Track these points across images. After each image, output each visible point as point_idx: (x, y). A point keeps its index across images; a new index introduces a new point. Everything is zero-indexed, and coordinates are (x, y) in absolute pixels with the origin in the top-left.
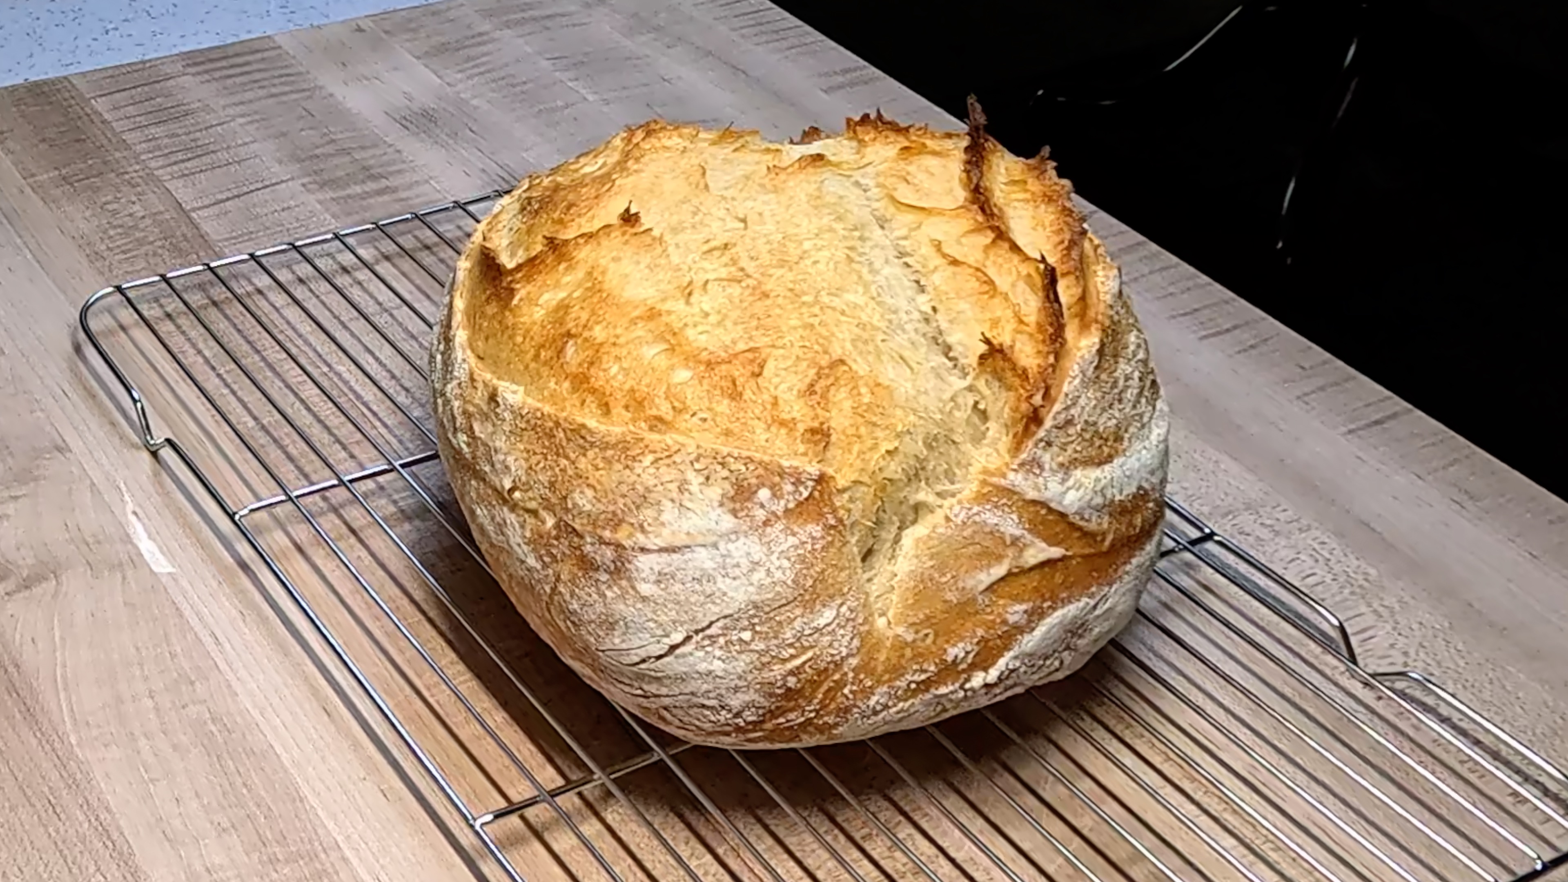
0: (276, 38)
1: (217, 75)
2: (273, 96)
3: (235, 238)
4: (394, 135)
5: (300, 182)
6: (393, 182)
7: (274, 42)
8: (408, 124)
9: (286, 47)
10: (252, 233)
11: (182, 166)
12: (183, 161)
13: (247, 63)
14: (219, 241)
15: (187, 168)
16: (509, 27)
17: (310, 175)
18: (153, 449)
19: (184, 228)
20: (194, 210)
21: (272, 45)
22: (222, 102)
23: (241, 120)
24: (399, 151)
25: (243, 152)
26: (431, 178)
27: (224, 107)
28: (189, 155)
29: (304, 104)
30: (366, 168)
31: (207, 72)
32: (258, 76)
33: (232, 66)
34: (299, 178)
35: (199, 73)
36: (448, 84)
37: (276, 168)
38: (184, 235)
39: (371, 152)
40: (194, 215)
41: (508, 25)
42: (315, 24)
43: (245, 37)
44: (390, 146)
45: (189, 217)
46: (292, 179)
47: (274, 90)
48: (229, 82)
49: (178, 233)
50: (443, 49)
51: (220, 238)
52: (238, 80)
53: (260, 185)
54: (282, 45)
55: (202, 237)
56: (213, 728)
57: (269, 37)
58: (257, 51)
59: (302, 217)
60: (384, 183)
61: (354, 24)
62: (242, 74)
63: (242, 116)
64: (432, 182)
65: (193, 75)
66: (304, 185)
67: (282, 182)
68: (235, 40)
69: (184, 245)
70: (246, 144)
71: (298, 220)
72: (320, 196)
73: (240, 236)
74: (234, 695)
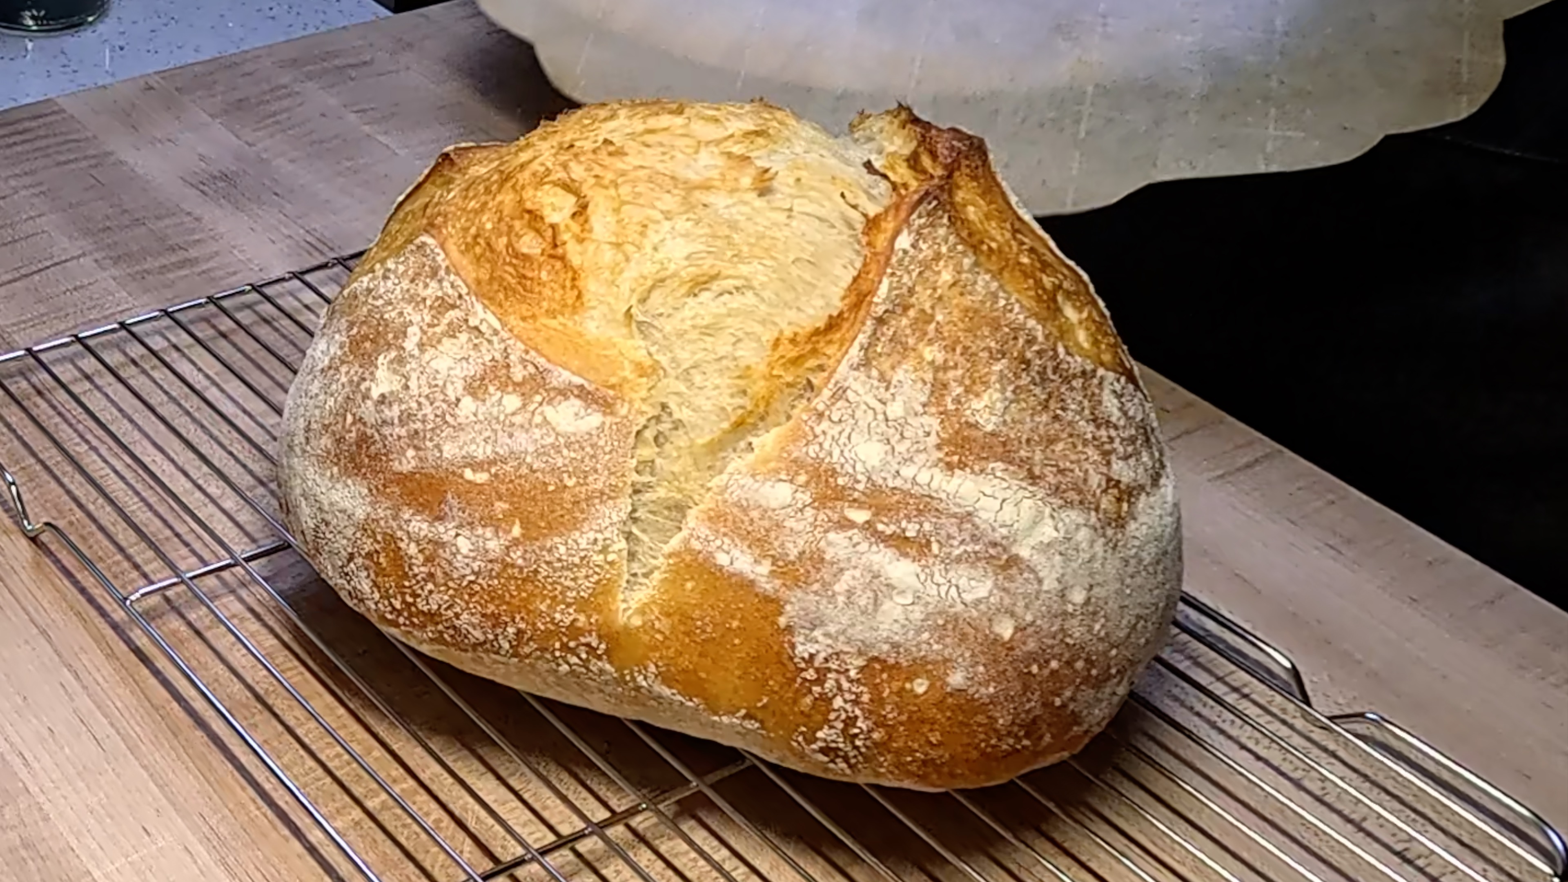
0: (59, 101)
2: (59, 164)
3: (24, 322)
4: (192, 202)
5: (92, 258)
6: (193, 253)
7: (57, 105)
8: (205, 188)
9: (70, 111)
10: (42, 315)
13: (29, 130)
16: (311, 79)
17: (103, 249)
18: (32, 535)
21: (56, 108)
23: (23, 193)
24: (197, 219)
25: (27, 228)
26: (234, 247)
29: (93, 172)
30: (162, 239)
32: (43, 143)
33: (13, 134)
34: (91, 253)
36: (247, 143)
37: (65, 243)
39: (167, 222)
41: (310, 77)
42: (100, 83)
44: (189, 214)
46: (84, 255)
47: (62, 158)
50: (240, 104)
51: (8, 322)
52: (19, 148)
53: (48, 263)
54: (65, 107)
56: (25, 856)
57: (48, 100)
58: (40, 117)
59: (96, 296)
60: (181, 255)
61: (142, 83)
62: (24, 142)
63: (25, 187)
64: (235, 252)
66: (96, 261)
67: (73, 258)
68: (13, 104)
70: (31, 218)
71: (91, 299)
72: (114, 272)
73: (31, 320)
74: (46, 819)
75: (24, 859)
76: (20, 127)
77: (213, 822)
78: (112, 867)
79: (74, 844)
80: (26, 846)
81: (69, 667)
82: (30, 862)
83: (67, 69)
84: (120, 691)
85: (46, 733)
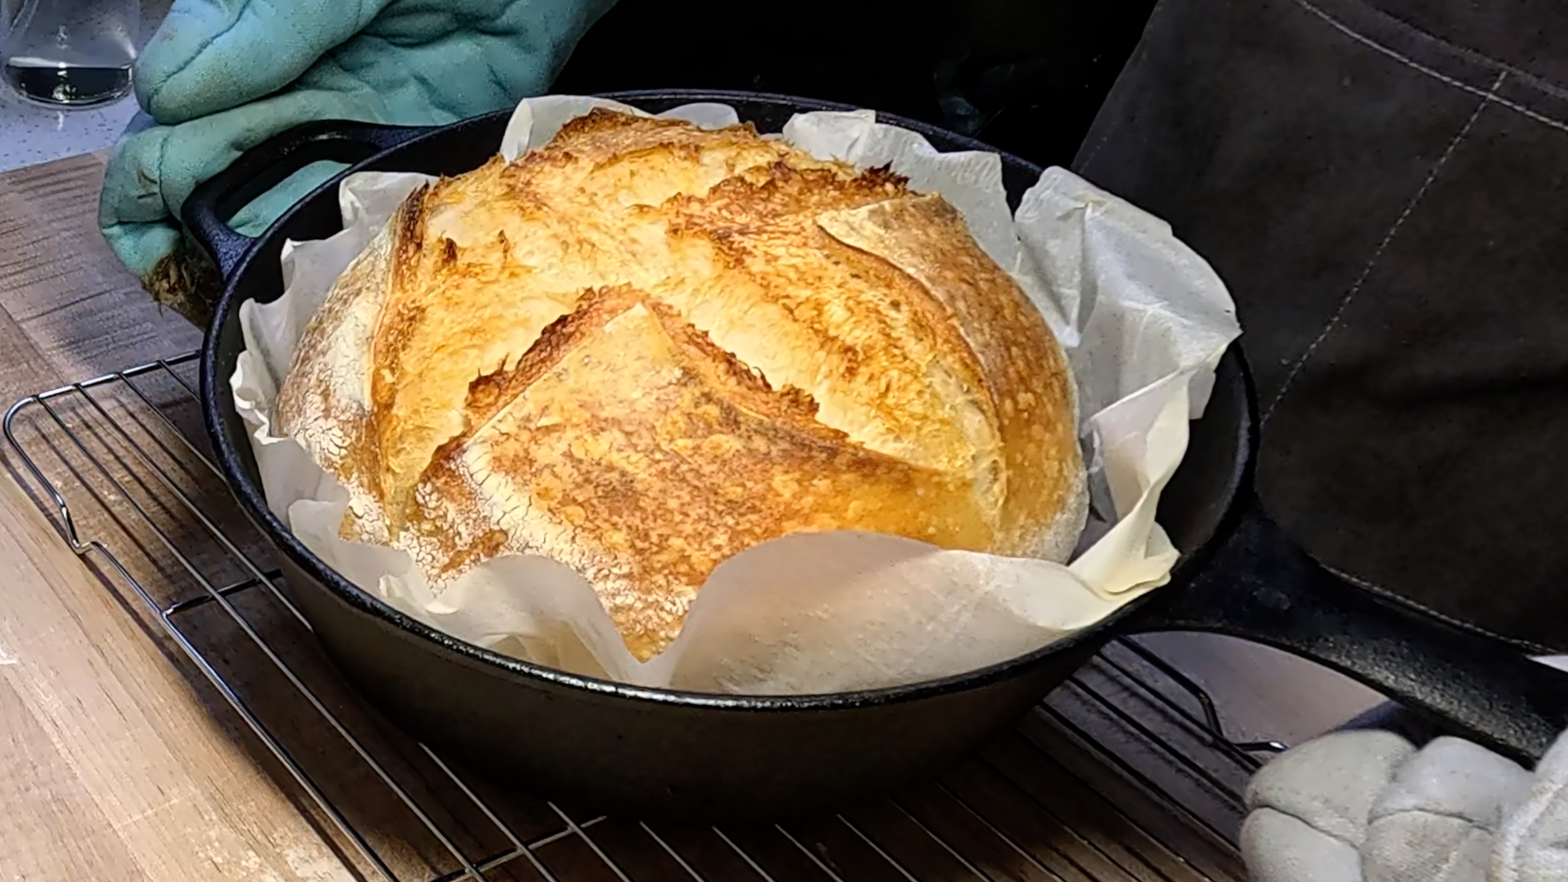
0: (97, 155)
1: (41, 191)
3: (62, 346)
5: (123, 291)
7: (94, 158)
10: (77, 341)
11: (12, 278)
12: (11, 275)
13: (69, 180)
14: (48, 350)
15: (15, 281)
18: (80, 552)
19: (15, 340)
20: (23, 320)
21: (93, 162)
22: (46, 218)
23: (64, 234)
25: (68, 264)
27: (50, 222)
28: (18, 269)
31: (32, 189)
32: (77, 192)
33: (58, 183)
34: (121, 287)
35: (25, 191)
37: (99, 279)
38: (15, 346)
40: (24, 326)
43: (64, 155)
45: (20, 328)
46: (115, 289)
48: (51, 198)
49: (10, 344)
51: (48, 347)
52: (61, 196)
53: (83, 296)
55: (32, 347)
56: (55, 809)
57: (87, 155)
58: (78, 168)
59: (125, 325)
62: (64, 190)
63: (67, 230)
65: (20, 192)
66: (125, 294)
67: (105, 291)
68: (56, 158)
69: (15, 354)
70: (69, 256)
71: (121, 328)
72: (142, 305)
73: (67, 345)
74: (74, 777)
75: (53, 812)
76: (61, 177)
77: (219, 784)
78: (130, 821)
79: (97, 799)
80: (56, 800)
81: (97, 647)
82: (59, 815)
83: (105, 128)
84: (140, 669)
85: (75, 703)
